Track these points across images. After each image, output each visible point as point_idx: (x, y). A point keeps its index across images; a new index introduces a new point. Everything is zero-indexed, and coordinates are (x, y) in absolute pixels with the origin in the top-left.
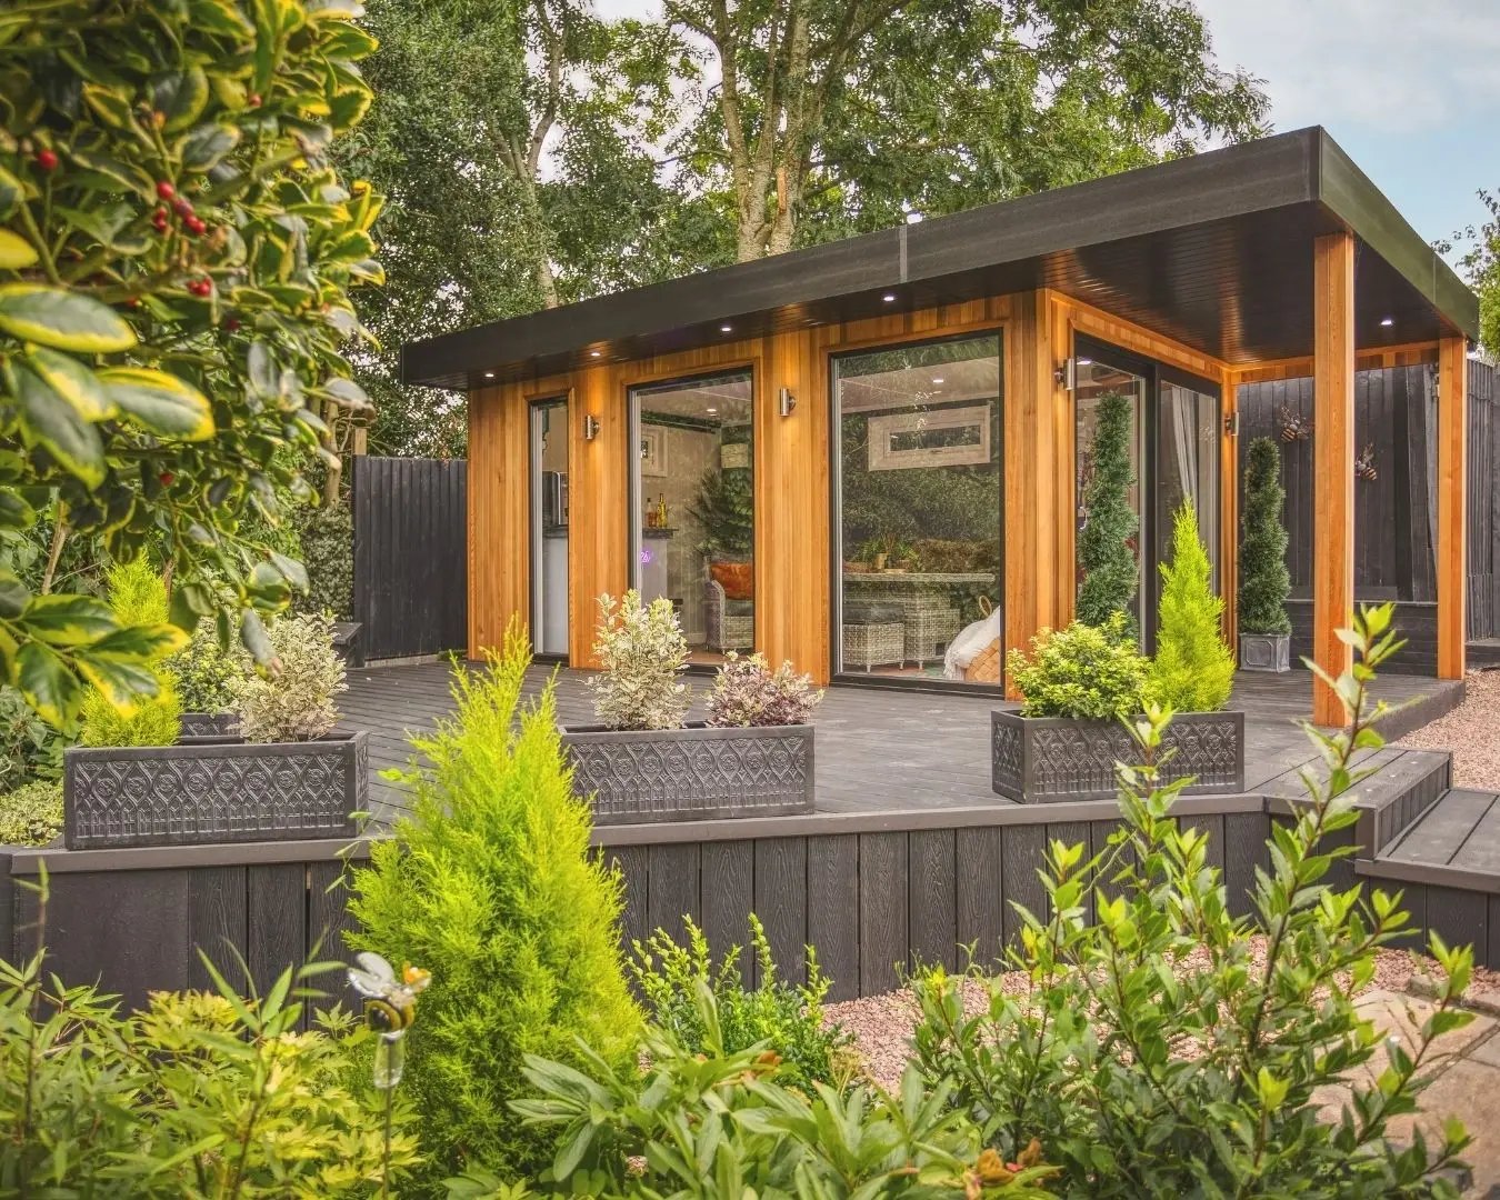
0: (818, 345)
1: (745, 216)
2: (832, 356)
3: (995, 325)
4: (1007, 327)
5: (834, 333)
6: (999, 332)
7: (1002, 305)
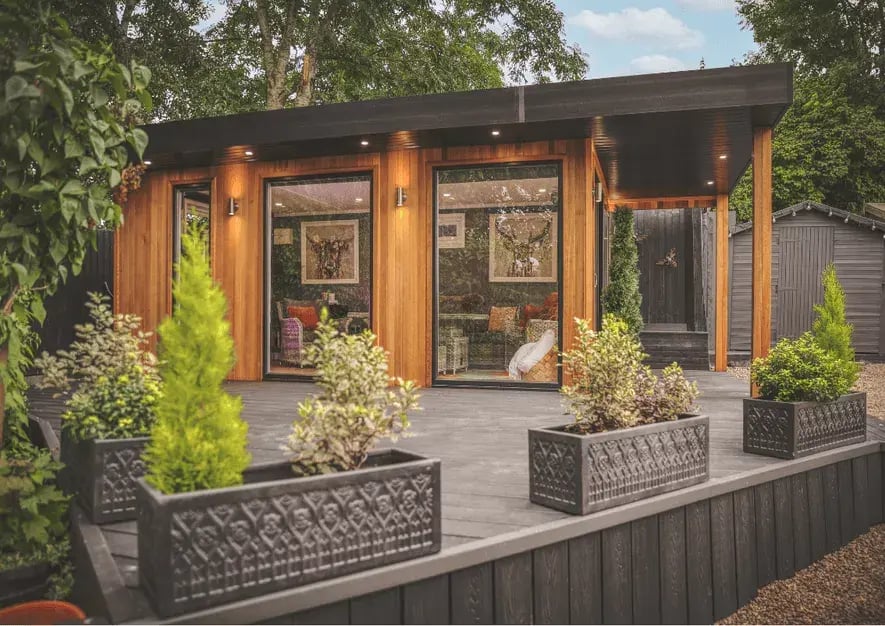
0: (425, 160)
1: (272, 83)
2: (436, 169)
3: (555, 157)
4: (565, 159)
5: (437, 153)
6: (560, 162)
7: (560, 146)
